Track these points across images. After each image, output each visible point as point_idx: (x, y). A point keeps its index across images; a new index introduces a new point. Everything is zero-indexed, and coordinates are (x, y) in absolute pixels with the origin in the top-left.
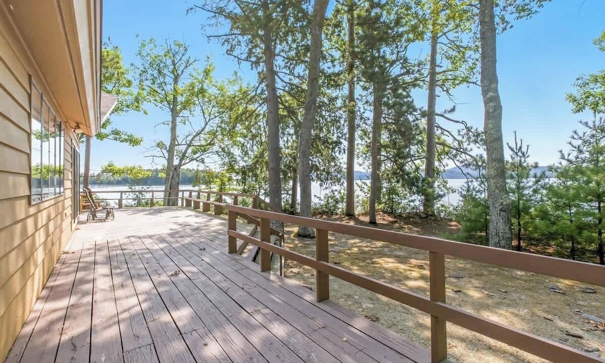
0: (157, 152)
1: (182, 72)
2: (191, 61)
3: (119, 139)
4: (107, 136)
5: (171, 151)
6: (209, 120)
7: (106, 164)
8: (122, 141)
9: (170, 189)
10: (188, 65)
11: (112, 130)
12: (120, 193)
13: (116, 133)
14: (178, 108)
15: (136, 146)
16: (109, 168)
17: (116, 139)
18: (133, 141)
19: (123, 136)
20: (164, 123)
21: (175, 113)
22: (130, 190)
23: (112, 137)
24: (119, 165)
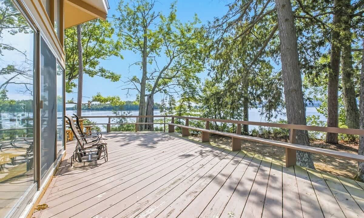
0: (131, 85)
1: (149, 23)
2: (156, 15)
3: (105, 75)
4: (96, 73)
5: (143, 84)
6: (173, 57)
7: (96, 95)
8: (107, 78)
9: (146, 115)
10: (153, 18)
11: (99, 68)
12: (108, 118)
13: (102, 71)
14: (148, 50)
15: (115, 82)
16: (98, 98)
17: (102, 76)
18: (114, 78)
19: (107, 74)
20: (136, 64)
21: (145, 55)
22: (115, 115)
23: (99, 74)
24: (104, 96)
